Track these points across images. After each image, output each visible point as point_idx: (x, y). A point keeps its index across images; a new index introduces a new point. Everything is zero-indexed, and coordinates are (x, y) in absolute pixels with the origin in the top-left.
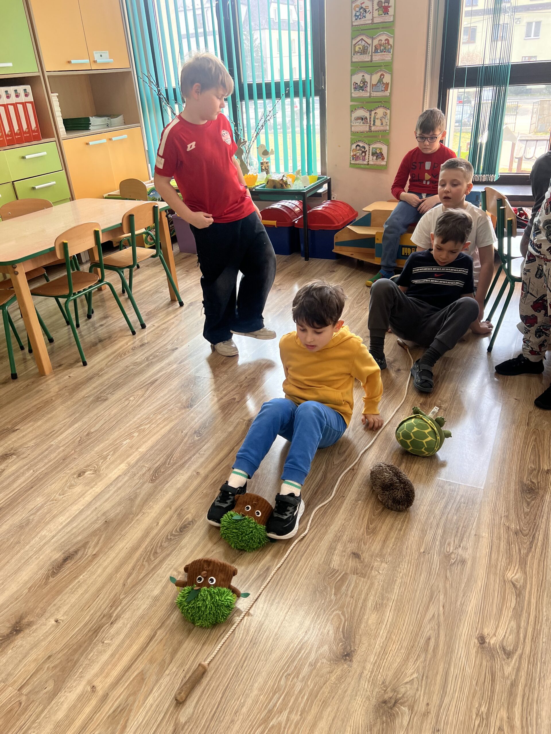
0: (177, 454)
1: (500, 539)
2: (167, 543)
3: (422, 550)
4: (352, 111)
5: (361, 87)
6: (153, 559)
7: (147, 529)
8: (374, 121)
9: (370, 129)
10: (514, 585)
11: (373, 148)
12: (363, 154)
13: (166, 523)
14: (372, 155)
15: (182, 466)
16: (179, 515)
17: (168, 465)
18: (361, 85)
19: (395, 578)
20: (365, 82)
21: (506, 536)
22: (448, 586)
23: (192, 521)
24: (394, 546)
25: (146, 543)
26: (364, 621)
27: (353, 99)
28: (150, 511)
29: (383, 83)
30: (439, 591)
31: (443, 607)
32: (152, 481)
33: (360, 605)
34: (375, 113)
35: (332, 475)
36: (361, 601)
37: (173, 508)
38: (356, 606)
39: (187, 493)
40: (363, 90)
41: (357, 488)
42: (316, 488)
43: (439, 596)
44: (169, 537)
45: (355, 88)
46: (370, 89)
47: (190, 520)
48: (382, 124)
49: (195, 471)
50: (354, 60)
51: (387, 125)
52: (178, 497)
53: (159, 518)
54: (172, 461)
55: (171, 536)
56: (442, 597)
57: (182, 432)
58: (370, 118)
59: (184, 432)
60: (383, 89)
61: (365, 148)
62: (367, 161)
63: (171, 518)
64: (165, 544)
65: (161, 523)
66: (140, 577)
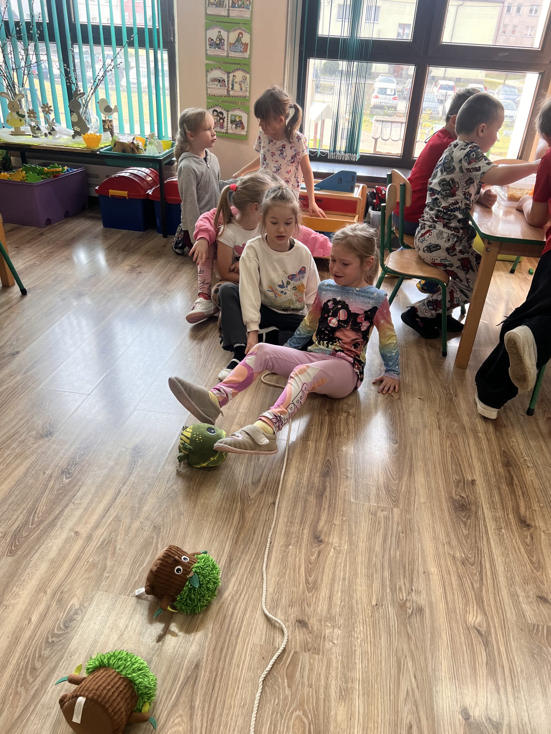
0: (42, 508)
1: (449, 573)
2: (48, 649)
3: (374, 603)
4: (207, 71)
5: (217, 45)
6: (31, 680)
7: (14, 632)
8: (233, 85)
9: (228, 94)
10: (478, 631)
11: (232, 115)
12: (221, 121)
13: (43, 617)
14: (231, 123)
15: (52, 525)
16: (60, 601)
17: (32, 525)
18: (218, 42)
19: (354, 648)
20: (222, 39)
21: (455, 569)
22: (413, 647)
23: (80, 609)
24: (343, 603)
25: (17, 655)
26: (332, 719)
27: (208, 57)
28: (15, 601)
29: (242, 43)
30: (406, 657)
31: (415, 677)
32: (11, 553)
33: (322, 697)
34: (234, 76)
35: (251, 514)
36: (322, 690)
37: (49, 591)
38: (317, 698)
39: (66, 566)
40: (219, 48)
41: (284, 529)
42: (236, 536)
43: (407, 663)
44: (50, 640)
45: (211, 45)
46: (228, 49)
47: (77, 606)
48: (241, 89)
49: (71, 530)
50: (209, 12)
51: (246, 90)
52: (54, 574)
53: (30, 610)
54: (36, 519)
55: (52, 637)
56: (410, 664)
57: (44, 473)
58: (228, 81)
59: (47, 473)
60: (242, 50)
61: (222, 113)
62: (226, 128)
63: (48, 608)
64: (46, 653)
65: (35, 618)
66: (16, 715)
